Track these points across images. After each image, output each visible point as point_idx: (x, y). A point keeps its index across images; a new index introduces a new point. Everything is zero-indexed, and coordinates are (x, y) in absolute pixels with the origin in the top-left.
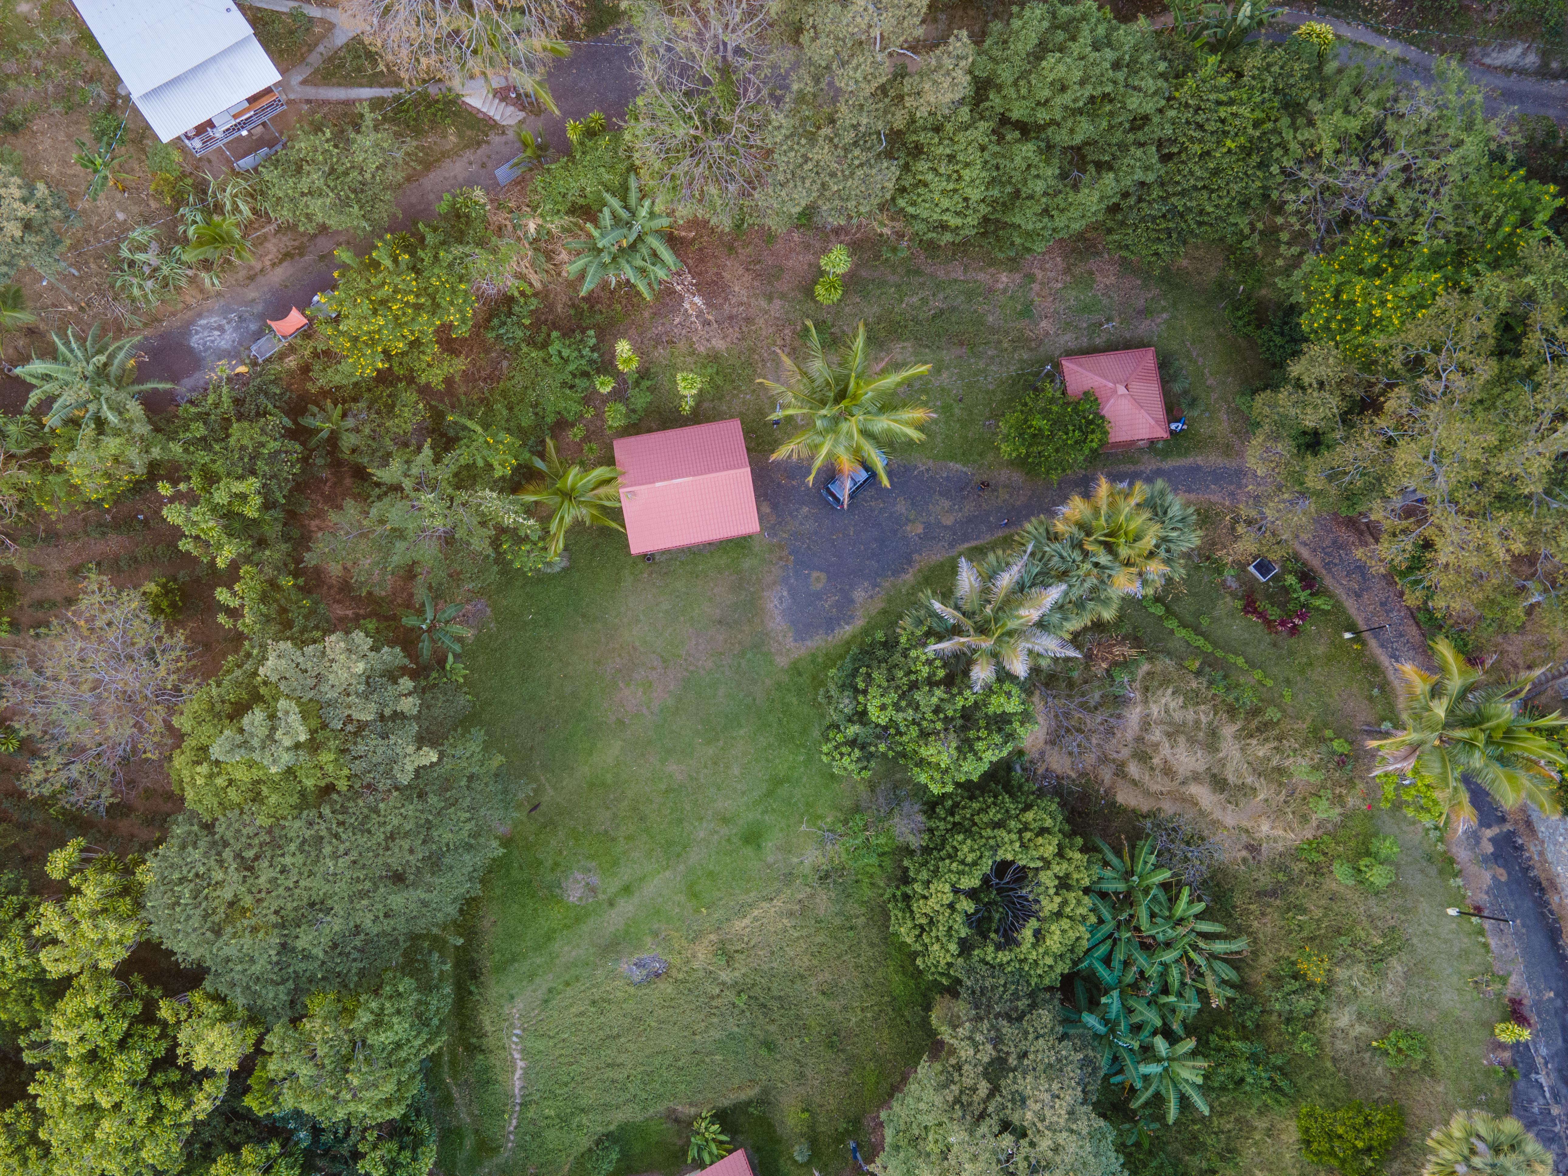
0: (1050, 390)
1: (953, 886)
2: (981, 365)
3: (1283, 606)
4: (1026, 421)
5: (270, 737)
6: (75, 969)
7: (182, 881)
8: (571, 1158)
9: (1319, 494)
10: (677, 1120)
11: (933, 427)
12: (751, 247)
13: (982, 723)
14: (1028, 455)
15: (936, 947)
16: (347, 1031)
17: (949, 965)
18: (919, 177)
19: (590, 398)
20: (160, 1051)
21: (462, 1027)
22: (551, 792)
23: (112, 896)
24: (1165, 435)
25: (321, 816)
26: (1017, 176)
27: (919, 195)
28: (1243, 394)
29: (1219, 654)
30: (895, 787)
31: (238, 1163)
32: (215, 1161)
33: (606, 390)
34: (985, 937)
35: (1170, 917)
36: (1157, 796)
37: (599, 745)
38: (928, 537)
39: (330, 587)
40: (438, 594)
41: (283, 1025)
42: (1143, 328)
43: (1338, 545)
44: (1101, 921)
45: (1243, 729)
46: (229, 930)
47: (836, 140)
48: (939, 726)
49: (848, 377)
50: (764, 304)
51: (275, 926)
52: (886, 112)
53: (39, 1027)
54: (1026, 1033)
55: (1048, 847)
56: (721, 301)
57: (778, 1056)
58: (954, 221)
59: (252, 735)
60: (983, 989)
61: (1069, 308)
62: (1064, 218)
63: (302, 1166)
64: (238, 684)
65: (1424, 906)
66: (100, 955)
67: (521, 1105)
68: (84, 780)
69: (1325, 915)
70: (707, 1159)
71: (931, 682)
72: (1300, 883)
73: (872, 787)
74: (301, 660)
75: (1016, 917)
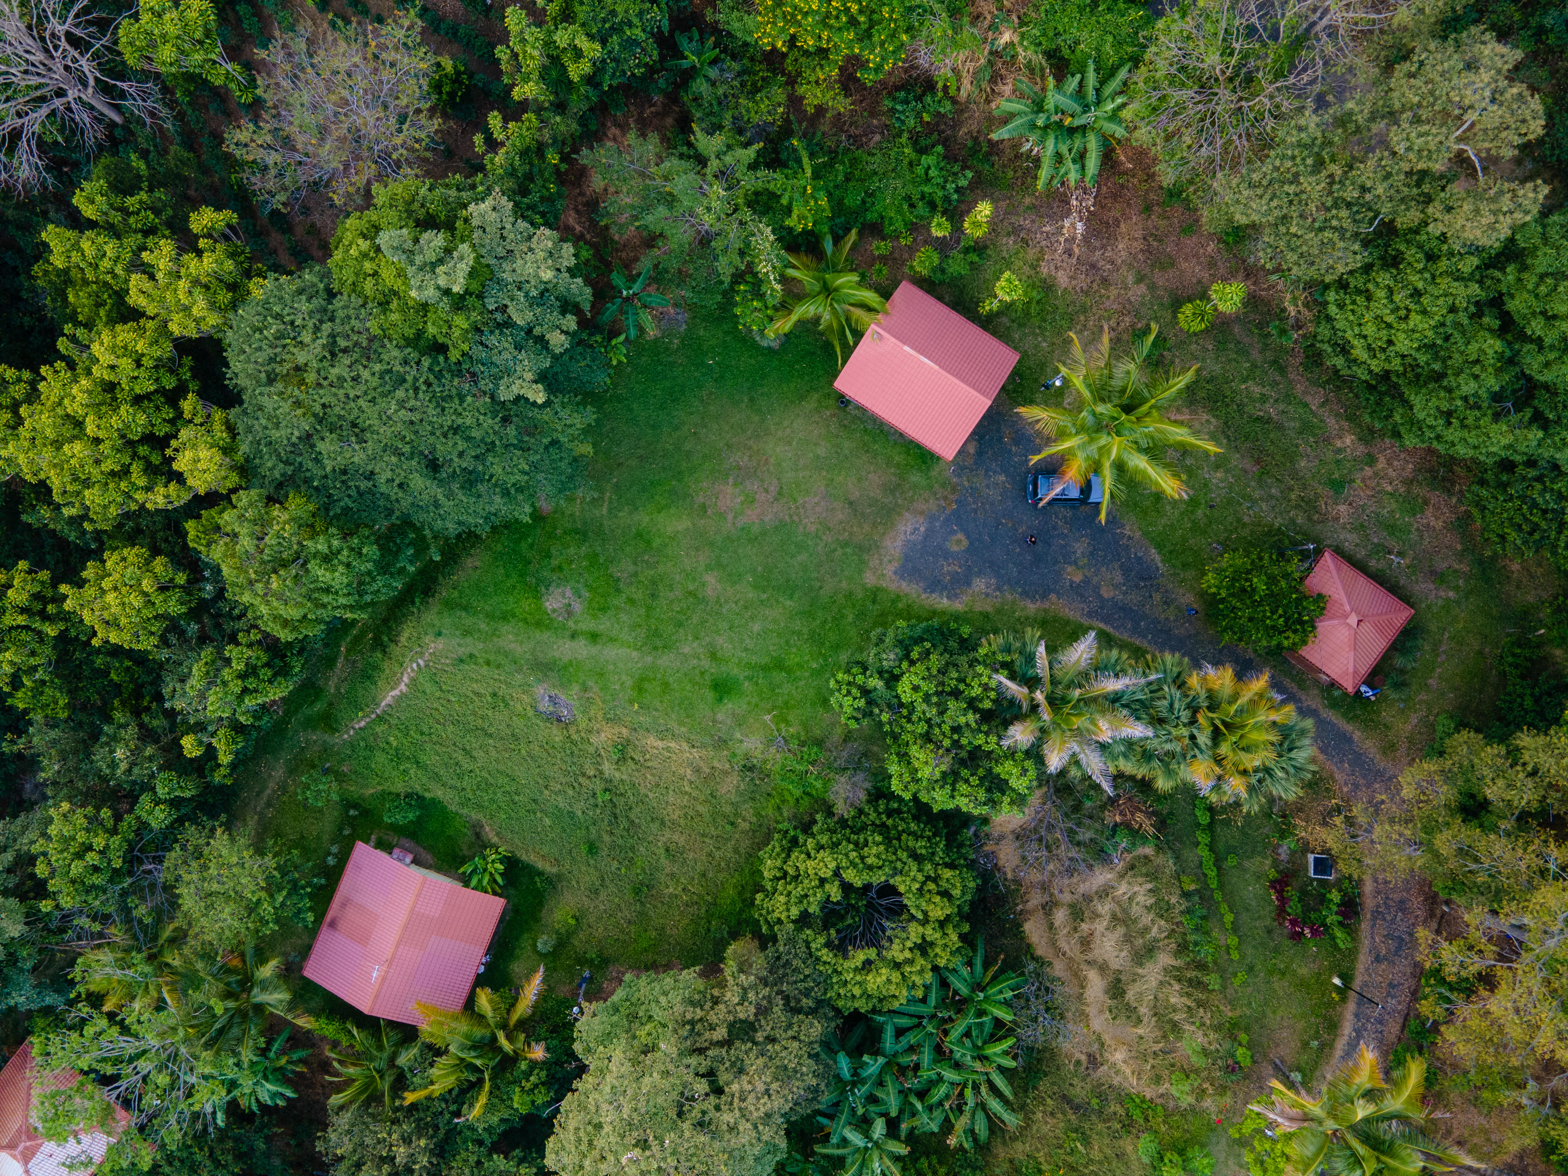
0: (1294, 567)
1: (838, 868)
2: (1257, 494)
3: (1307, 909)
4: (1249, 572)
5: (434, 265)
6: (151, 311)
7: (278, 316)
8: (380, 788)
9: (1436, 855)
10: (478, 835)
11: (1168, 508)
12: (1165, 222)
13: (981, 772)
14: (1223, 601)
15: (782, 899)
16: (299, 543)
17: (779, 921)
18: (1371, 286)
19: (917, 228)
20: (161, 430)
21: (385, 621)
22: (605, 511)
23: (221, 281)
24: (1350, 690)
25: (418, 363)
26: (1457, 360)
27: (1354, 302)
28: (1452, 717)
29: (1218, 896)
30: (865, 755)
31: (148, 562)
32: (133, 545)
33: (937, 233)
34: (826, 927)
35: (978, 1048)
36: (1059, 952)
37: (672, 511)
38: (1078, 591)
39: (582, 194)
40: (658, 277)
41: (260, 495)
42: (1422, 587)
43: (1402, 906)
44: (924, 1000)
45: (1178, 969)
46: (280, 386)
47: (1336, 187)
48: (947, 743)
49: (1146, 400)
50: (1130, 279)
51: (315, 415)
52: (1402, 200)
53: (90, 331)
54: (790, 1026)
55: (939, 910)
56: (1098, 244)
57: (592, 862)
58: (1359, 352)
59: (421, 252)
60: (788, 963)
61: (1378, 514)
62: (1459, 434)
63: (190, 609)
64: (445, 202)
66: (176, 317)
67: (378, 716)
68: (273, 172)
69: (1100, 1163)
70: (474, 882)
71: (972, 704)
72: (1105, 1121)
73: (848, 737)
74: (508, 226)
75: (863, 935)
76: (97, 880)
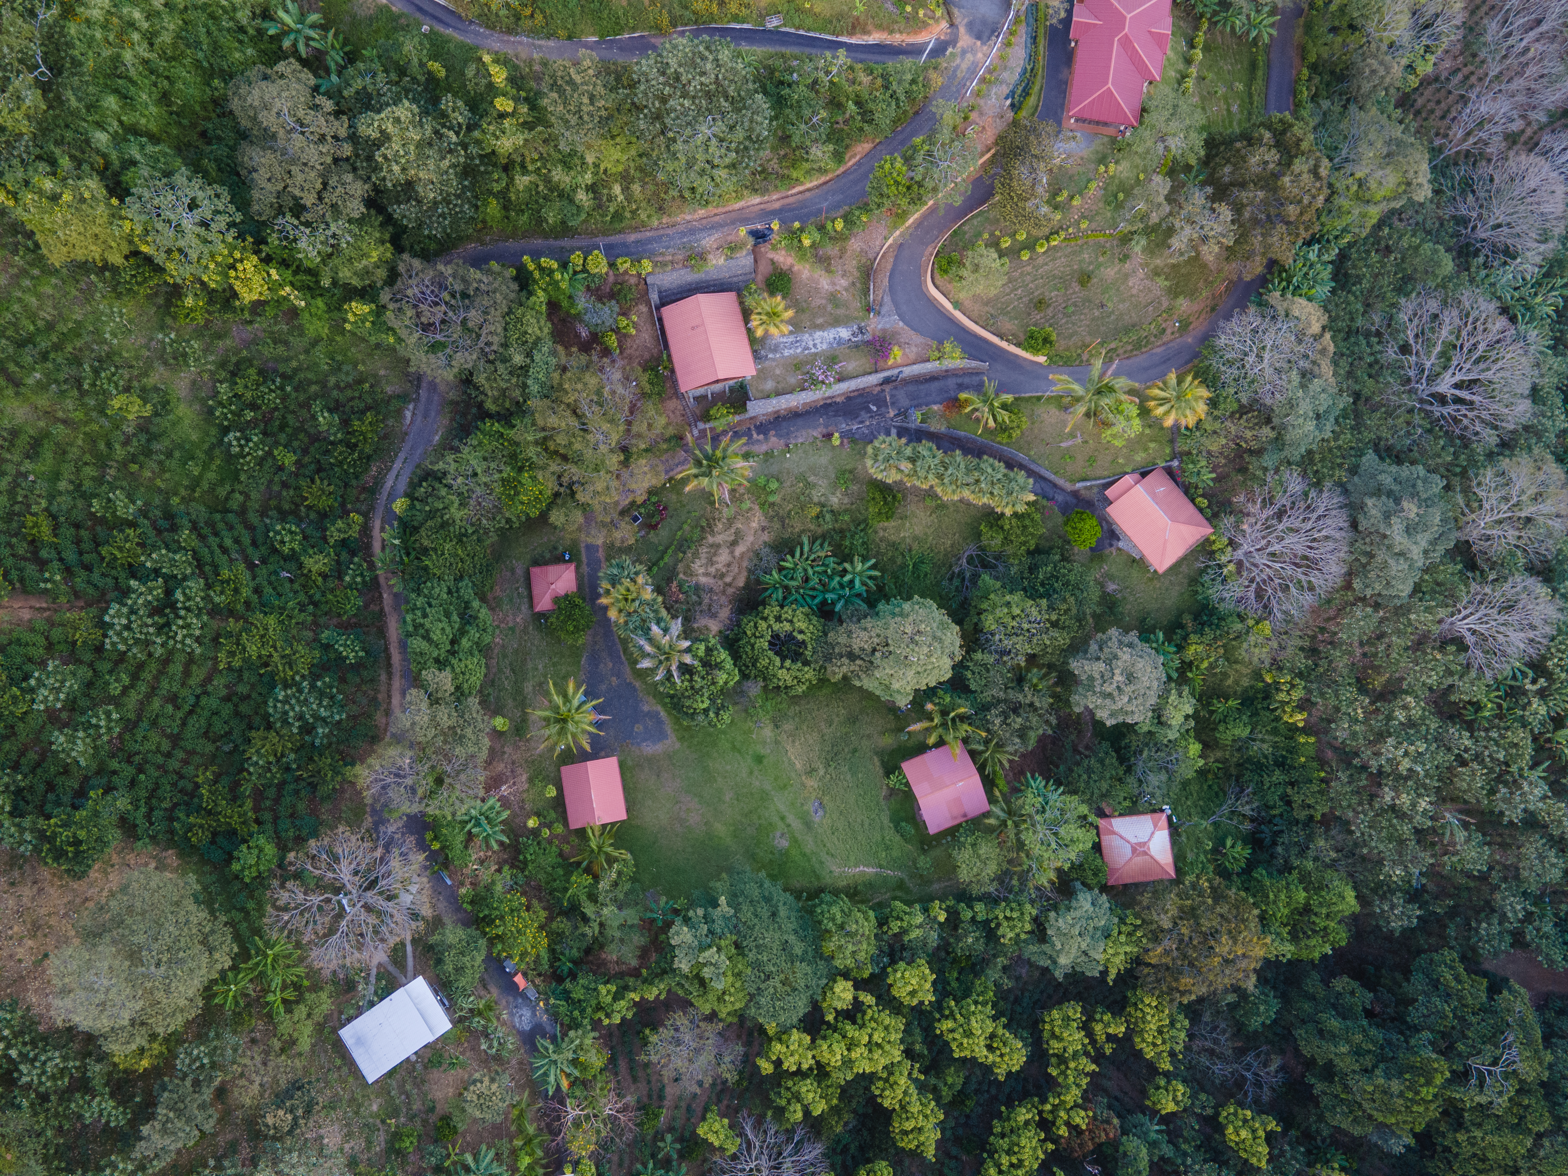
0: (551, 618)
1: (779, 668)
3: (653, 513)
4: (567, 631)
5: (714, 965)
6: (810, 1054)
7: (773, 1008)
8: (905, 845)
10: (889, 795)
13: (709, 659)
15: (807, 676)
17: (814, 670)
19: (551, 840)
20: (846, 1018)
21: (840, 890)
23: (780, 1041)
25: (747, 946)
29: (676, 543)
30: (736, 695)
32: (893, 996)
33: (547, 832)
34: (802, 655)
35: (793, 571)
36: (740, 569)
37: (716, 833)
41: (833, 961)
42: (520, 572)
44: (796, 601)
45: (710, 534)
46: (794, 985)
48: (710, 678)
50: (506, 756)
51: (792, 964)
55: (763, 625)
56: (504, 777)
57: (860, 747)
59: (713, 974)
61: (511, 609)
64: (691, 984)
65: (786, 465)
66: (805, 1044)
67: (880, 868)
68: (731, 1056)
69: (791, 504)
70: (906, 781)
71: (691, 681)
72: (778, 512)
73: (736, 704)
74: (682, 955)
75: (793, 642)
76: (1014, 905)
